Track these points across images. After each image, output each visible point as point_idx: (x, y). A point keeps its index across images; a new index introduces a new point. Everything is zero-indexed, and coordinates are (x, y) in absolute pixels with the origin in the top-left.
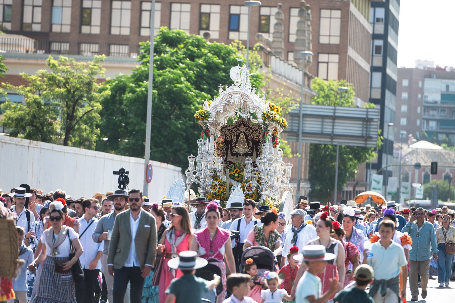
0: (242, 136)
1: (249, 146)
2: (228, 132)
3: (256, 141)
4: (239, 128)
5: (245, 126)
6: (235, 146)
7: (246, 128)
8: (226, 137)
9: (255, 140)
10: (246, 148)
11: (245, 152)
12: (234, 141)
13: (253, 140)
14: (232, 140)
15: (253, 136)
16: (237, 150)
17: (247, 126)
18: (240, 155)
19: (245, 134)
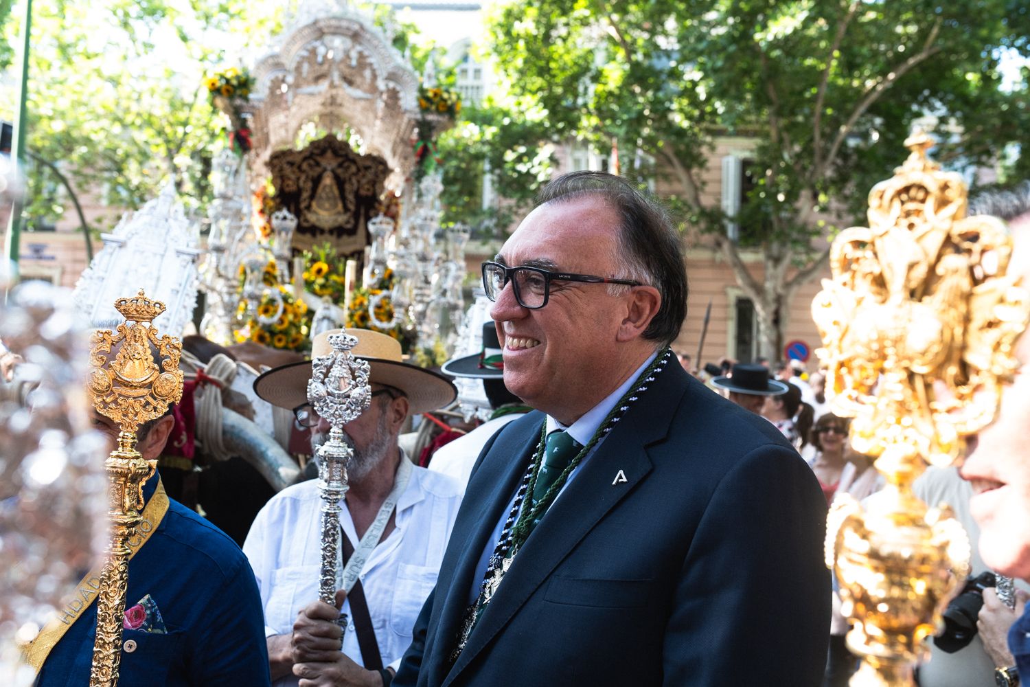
0: (328, 180)
1: (346, 209)
2: (288, 170)
3: (367, 197)
4: (319, 159)
5: (336, 153)
6: (309, 208)
7: (340, 160)
8: (283, 181)
9: (363, 192)
10: (339, 213)
11: (336, 224)
12: (305, 195)
13: (357, 195)
14: (299, 191)
15: (359, 182)
16: (312, 218)
17: (341, 156)
18: (322, 231)
19: (337, 178)
